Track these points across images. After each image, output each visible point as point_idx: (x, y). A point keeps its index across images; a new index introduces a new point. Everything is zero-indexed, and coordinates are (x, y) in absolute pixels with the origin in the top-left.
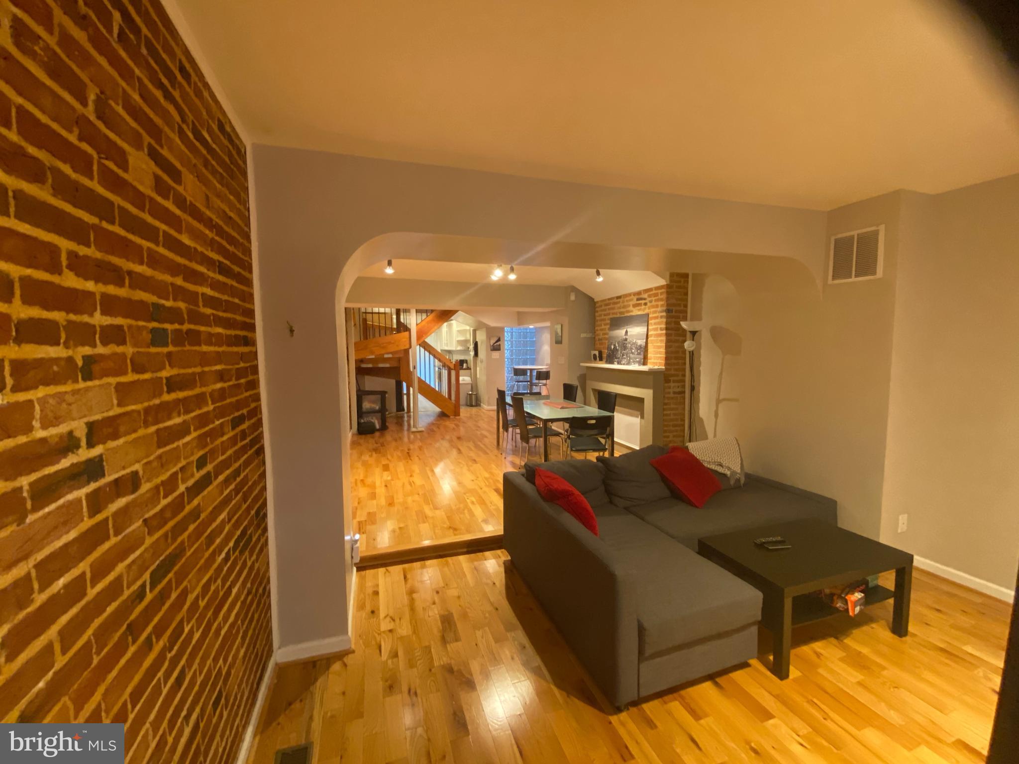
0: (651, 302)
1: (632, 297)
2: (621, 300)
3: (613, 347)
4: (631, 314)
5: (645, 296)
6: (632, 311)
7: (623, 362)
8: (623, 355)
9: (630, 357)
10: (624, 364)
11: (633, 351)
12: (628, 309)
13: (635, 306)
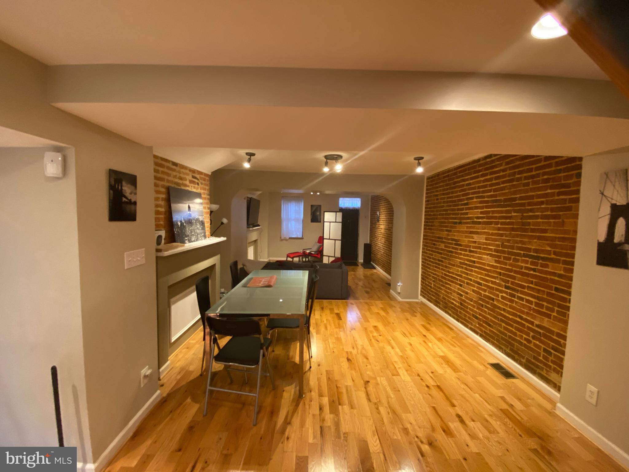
0: (202, 184)
1: (188, 171)
2: (177, 168)
3: (179, 224)
4: (187, 188)
5: (198, 176)
6: (188, 186)
7: (193, 239)
8: (191, 232)
9: (197, 233)
10: (194, 241)
11: (198, 227)
12: (185, 182)
13: (191, 182)
